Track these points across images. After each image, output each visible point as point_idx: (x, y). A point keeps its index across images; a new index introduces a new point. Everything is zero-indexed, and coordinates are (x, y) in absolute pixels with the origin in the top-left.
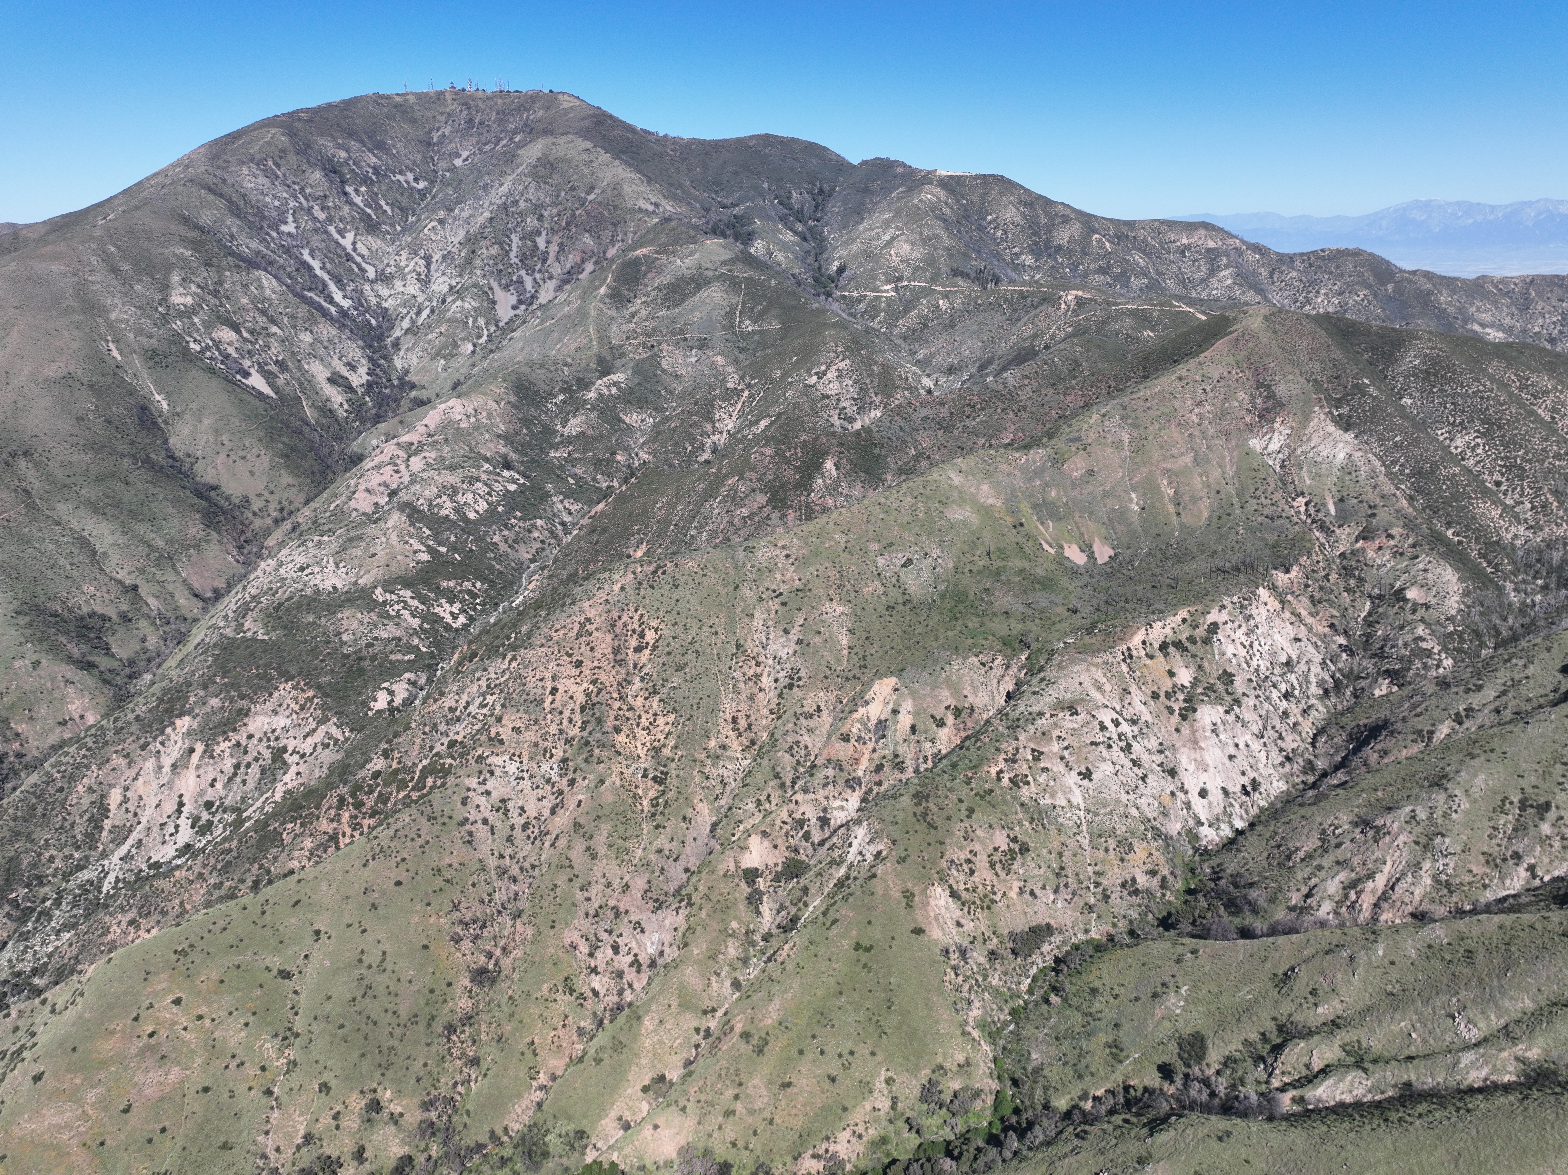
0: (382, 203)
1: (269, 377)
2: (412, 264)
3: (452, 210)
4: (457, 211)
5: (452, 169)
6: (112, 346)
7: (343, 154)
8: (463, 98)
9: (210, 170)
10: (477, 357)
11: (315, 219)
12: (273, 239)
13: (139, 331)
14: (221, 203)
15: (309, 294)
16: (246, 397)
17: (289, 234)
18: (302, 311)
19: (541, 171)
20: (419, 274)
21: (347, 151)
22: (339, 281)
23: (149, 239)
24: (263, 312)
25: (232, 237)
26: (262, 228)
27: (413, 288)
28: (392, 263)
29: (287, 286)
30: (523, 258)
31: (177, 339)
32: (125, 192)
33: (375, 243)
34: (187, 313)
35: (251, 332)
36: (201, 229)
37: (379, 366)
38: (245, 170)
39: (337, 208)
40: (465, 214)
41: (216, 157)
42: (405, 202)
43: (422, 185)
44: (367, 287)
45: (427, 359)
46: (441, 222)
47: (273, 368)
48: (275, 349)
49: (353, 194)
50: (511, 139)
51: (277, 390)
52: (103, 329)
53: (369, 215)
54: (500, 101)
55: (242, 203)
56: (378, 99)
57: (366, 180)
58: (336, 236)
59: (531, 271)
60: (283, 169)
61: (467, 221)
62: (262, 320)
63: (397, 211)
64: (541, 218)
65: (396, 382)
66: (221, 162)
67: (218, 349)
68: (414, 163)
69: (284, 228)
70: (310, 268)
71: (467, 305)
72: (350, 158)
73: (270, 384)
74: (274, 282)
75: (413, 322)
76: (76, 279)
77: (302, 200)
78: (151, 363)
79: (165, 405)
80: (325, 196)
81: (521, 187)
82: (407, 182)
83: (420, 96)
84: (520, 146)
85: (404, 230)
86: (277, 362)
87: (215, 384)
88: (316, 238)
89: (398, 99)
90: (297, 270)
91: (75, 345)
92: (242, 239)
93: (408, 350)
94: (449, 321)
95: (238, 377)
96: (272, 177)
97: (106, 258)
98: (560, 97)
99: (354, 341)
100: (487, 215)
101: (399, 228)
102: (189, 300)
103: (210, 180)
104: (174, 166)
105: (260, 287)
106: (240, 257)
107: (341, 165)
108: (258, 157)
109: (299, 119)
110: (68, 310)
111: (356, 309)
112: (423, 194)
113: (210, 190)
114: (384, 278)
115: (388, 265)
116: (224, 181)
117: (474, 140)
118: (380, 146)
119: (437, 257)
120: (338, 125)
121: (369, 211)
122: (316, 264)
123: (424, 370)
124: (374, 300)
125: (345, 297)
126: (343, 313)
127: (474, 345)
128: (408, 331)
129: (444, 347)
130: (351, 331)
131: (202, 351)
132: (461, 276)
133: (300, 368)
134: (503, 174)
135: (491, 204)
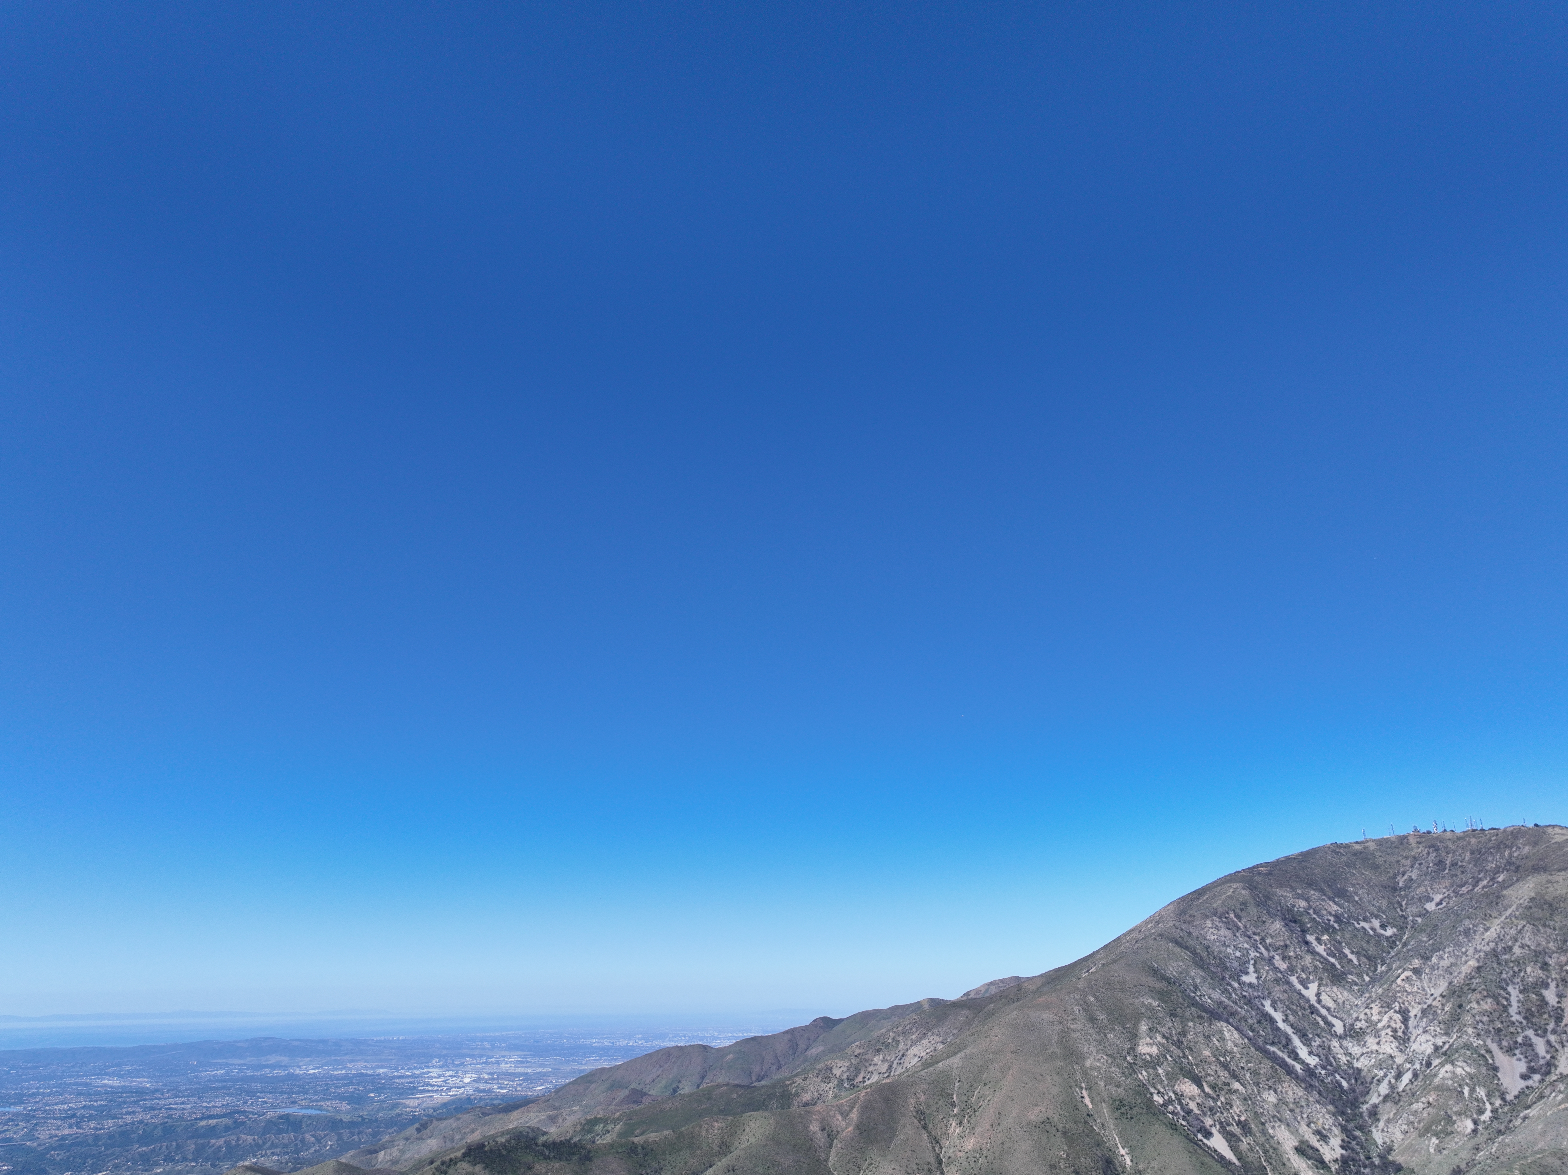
0: (1347, 951)
1: (1230, 1138)
2: (1386, 1018)
3: (1428, 958)
4: (1434, 960)
5: (1425, 914)
6: (1085, 1093)
7: (1303, 904)
8: (1429, 841)
9: (1178, 924)
10: (1480, 1139)
11: (1276, 969)
12: (1234, 989)
13: (1109, 1080)
14: (1186, 955)
15: (1272, 1049)
16: (1207, 1160)
17: (1250, 985)
18: (1265, 1067)
19: (1538, 913)
20: (1395, 1031)
21: (1307, 900)
22: (1303, 1036)
23: (1123, 990)
24: (1225, 1066)
25: (1196, 987)
26: (1223, 978)
27: (1389, 1047)
28: (1362, 1016)
29: (1249, 1039)
30: (1528, 1016)
31: (1142, 1090)
32: (1105, 947)
33: (1343, 995)
34: (1153, 1063)
35: (1213, 1087)
36: (1168, 980)
37: (1355, 1138)
38: (1209, 923)
39: (1298, 957)
40: (1446, 963)
41: (1182, 913)
42: (1372, 950)
43: (1389, 932)
44: (1335, 1043)
45: (1414, 1135)
46: (1417, 971)
47: (1235, 1129)
48: (1237, 1108)
49: (1315, 943)
50: (1493, 879)
51: (1240, 1156)
52: (1078, 1076)
53: (1333, 965)
54: (1473, 841)
55: (1205, 954)
56: (1336, 849)
57: (1327, 929)
58: (1299, 987)
59: (1542, 1032)
60: (1244, 920)
61: (1448, 970)
62: (1224, 1074)
63: (1364, 959)
64: (1545, 966)
65: (1377, 1161)
66: (1187, 917)
67: (1180, 1104)
68: (1380, 909)
69: (1245, 979)
70: (1272, 1021)
71: (1459, 1071)
72: (1310, 907)
73: (1234, 1149)
74: (1236, 1035)
75: (1392, 1087)
76: (1061, 1027)
77: (1263, 950)
78: (1118, 1114)
79: (1128, 1159)
80: (1286, 946)
81: (1513, 932)
82: (1372, 929)
83: (1380, 842)
84: (1504, 886)
85: (1373, 981)
86: (1239, 1123)
87: (1177, 1142)
88: (1277, 988)
89: (1357, 847)
90: (1259, 1022)
91: (1055, 1091)
92: (1205, 989)
93: (1388, 1121)
94: (1438, 1088)
95: (1200, 1136)
96: (1233, 928)
97: (1086, 1008)
98: (1550, 830)
99: (1324, 1105)
100: (1473, 963)
101: (1367, 979)
102: (1154, 1050)
103: (1177, 934)
104: (1146, 922)
105: (1222, 1039)
106: (1203, 1008)
107: (1301, 914)
108: (1220, 910)
109: (1259, 874)
110: (1052, 1056)
111: (1324, 1068)
112: (1392, 942)
113: (1177, 943)
114: (1353, 1033)
115: (1357, 1019)
116: (1190, 934)
117: (1447, 882)
118: (1341, 894)
119: (1415, 1011)
120: (1297, 876)
121: (1332, 960)
122: (1278, 1017)
123: (1410, 1149)
124: (1344, 1059)
125: (1310, 1053)
126: (1310, 1071)
127: (1475, 1122)
128: (1386, 1098)
129: (1434, 1121)
130: (1320, 1093)
131: (1165, 1105)
132: (1447, 1034)
133: (1264, 1132)
134: (1487, 917)
135: (1476, 951)
